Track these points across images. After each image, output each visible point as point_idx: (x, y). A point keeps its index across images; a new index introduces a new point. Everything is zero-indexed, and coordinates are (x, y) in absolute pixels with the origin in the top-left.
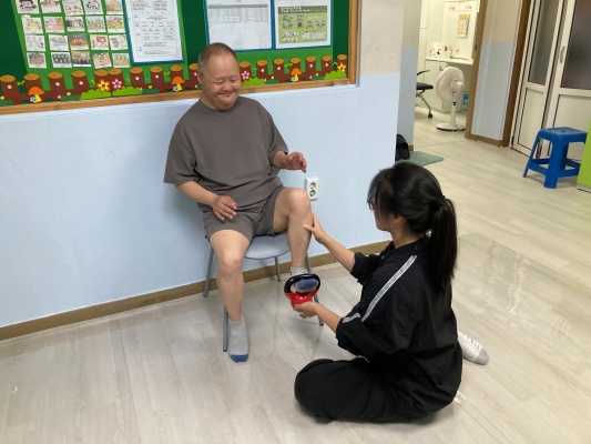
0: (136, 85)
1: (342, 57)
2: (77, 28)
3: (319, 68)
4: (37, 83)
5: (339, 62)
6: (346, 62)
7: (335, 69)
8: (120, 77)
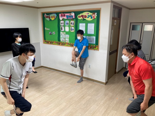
0: (70, 45)
1: (97, 46)
2: (65, 38)
3: (93, 47)
4: (61, 43)
5: (97, 47)
6: (98, 47)
7: (96, 48)
8: (68, 44)
